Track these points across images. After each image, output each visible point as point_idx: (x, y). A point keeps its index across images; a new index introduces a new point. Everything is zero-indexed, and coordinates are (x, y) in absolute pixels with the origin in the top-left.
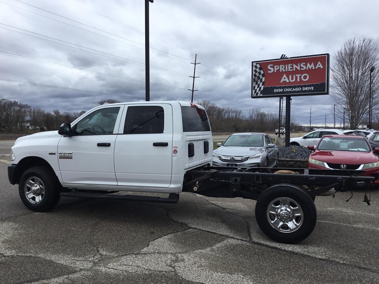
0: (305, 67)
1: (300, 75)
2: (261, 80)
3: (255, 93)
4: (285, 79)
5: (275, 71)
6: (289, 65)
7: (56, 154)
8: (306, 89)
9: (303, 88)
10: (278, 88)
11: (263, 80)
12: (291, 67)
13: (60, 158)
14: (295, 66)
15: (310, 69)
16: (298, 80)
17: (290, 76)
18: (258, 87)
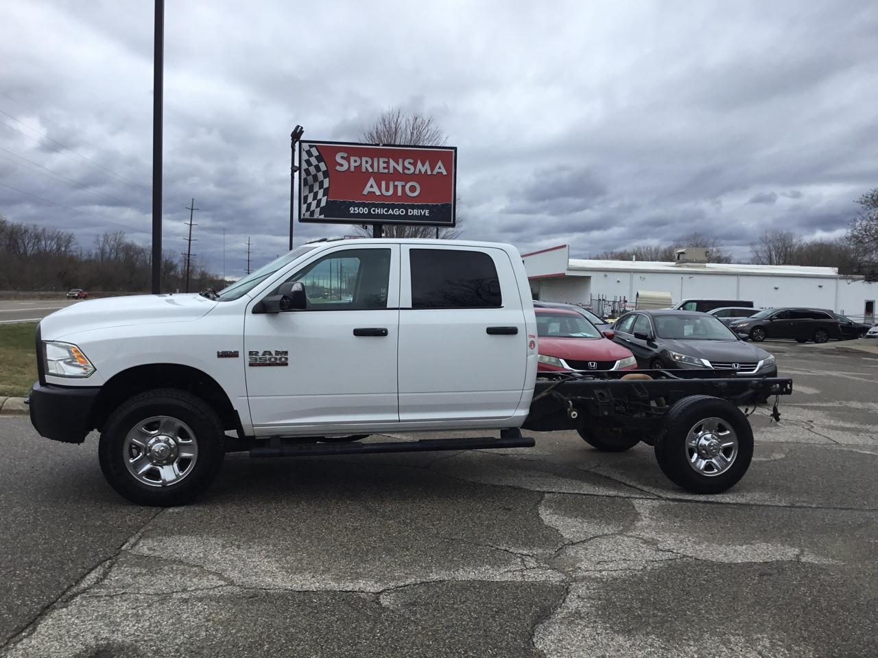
0: (412, 168)
1: (404, 184)
2: (321, 184)
3: (307, 211)
4: (371, 187)
5: (352, 169)
6: (382, 160)
7: (241, 354)
8: (415, 212)
9: (409, 210)
10: (359, 205)
11: (326, 185)
12: (385, 165)
13: (251, 365)
14: (392, 163)
15: (423, 173)
16: (400, 193)
17: (383, 184)
18: (315, 198)
